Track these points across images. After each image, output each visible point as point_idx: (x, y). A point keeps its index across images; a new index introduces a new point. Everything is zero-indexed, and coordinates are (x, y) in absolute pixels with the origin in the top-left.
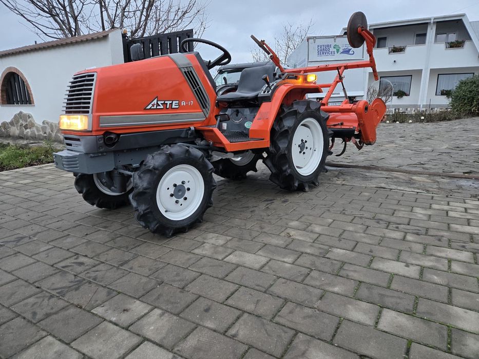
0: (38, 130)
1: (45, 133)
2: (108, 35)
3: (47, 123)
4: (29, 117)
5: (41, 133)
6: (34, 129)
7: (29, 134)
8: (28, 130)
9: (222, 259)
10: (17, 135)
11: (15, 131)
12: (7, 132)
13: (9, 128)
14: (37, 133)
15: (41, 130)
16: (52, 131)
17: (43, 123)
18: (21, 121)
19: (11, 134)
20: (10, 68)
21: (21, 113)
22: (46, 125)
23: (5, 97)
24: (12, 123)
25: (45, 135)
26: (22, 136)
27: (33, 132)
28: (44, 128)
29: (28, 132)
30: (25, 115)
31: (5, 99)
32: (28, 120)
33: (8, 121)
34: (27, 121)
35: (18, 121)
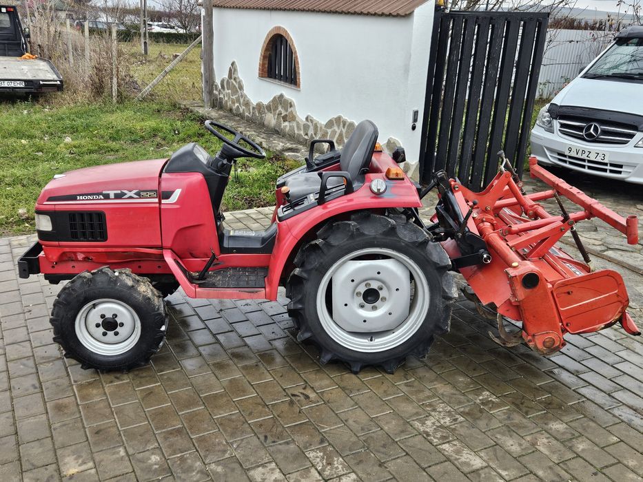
0: (299, 128)
1: (307, 134)
2: (413, 11)
3: (312, 121)
4: (291, 106)
5: (302, 133)
6: (294, 124)
7: (287, 129)
8: (286, 123)
9: (436, 445)
10: (273, 126)
11: (270, 119)
12: (261, 118)
13: (265, 113)
14: (296, 132)
15: (302, 128)
16: (315, 134)
17: (307, 119)
18: (280, 109)
19: (266, 123)
20: (279, 28)
21: (281, 96)
22: (310, 124)
23: (266, 66)
24: (269, 108)
25: (306, 137)
26: (277, 129)
27: (292, 128)
28: (306, 127)
29: (286, 125)
30: (286, 101)
31: (266, 70)
32: (289, 110)
33: (266, 102)
34: (287, 111)
35: (276, 108)
